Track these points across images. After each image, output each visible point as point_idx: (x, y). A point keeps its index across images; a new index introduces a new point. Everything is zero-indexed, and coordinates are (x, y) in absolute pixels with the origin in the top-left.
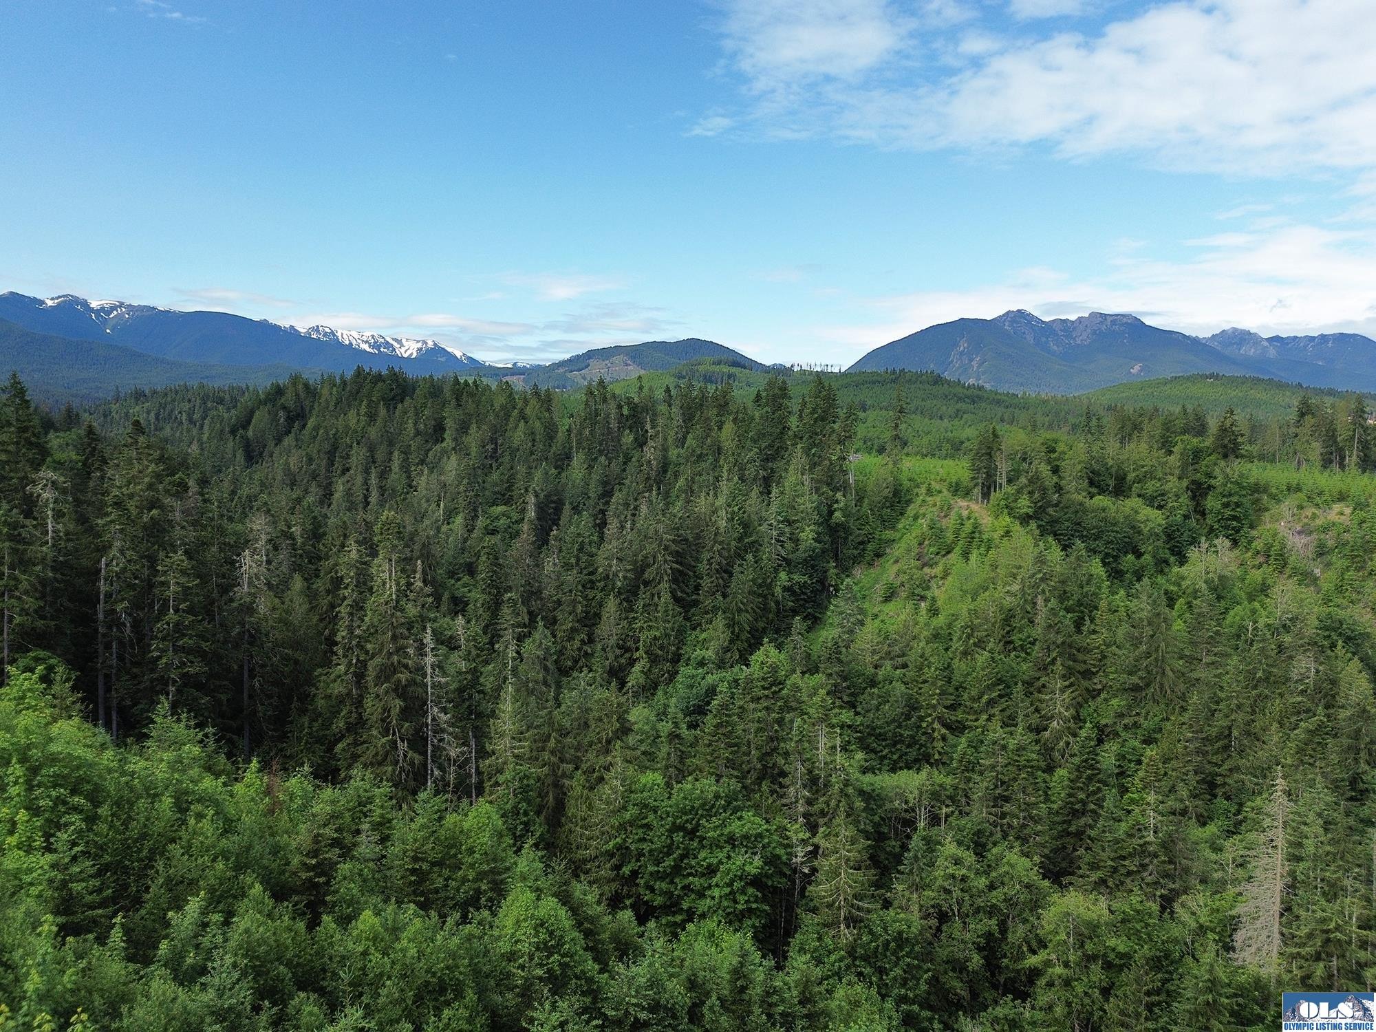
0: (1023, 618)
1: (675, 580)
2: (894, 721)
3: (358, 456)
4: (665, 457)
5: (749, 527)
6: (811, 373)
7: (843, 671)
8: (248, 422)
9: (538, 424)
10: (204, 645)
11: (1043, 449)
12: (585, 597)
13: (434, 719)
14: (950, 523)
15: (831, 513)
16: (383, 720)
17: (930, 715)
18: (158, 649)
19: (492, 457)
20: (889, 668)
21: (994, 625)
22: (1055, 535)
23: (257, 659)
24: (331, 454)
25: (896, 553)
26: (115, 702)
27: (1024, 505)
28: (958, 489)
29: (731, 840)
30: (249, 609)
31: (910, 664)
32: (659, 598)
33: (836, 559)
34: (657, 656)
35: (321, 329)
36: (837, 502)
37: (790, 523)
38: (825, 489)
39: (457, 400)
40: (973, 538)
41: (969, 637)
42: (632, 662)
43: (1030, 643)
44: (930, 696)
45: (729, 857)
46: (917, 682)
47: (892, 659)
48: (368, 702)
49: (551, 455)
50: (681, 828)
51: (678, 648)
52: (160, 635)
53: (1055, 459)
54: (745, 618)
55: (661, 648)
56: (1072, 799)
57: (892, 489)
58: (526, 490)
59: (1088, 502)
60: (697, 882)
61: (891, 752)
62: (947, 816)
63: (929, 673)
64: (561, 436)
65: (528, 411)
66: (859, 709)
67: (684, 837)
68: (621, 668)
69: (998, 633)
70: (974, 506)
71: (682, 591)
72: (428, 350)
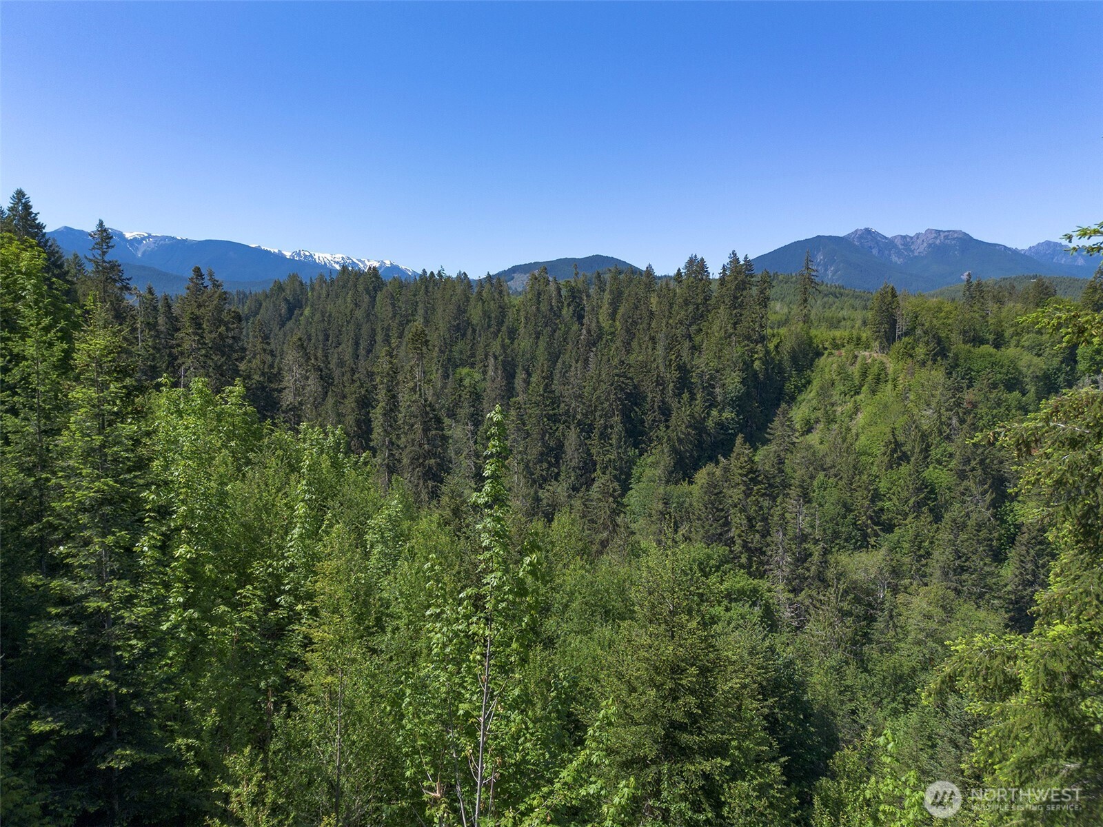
0: (938, 436)
1: (624, 414)
9: (492, 304)
14: (856, 369)
15: (752, 361)
20: (822, 477)
27: (921, 352)
28: (859, 343)
31: (842, 474)
35: (302, 252)
36: (757, 352)
38: (746, 342)
40: (880, 378)
41: (893, 452)
44: (863, 499)
46: (850, 488)
51: (630, 469)
58: (486, 355)
59: (976, 350)
68: (582, 486)
69: (918, 448)
70: (876, 355)
71: (631, 423)
72: (386, 269)
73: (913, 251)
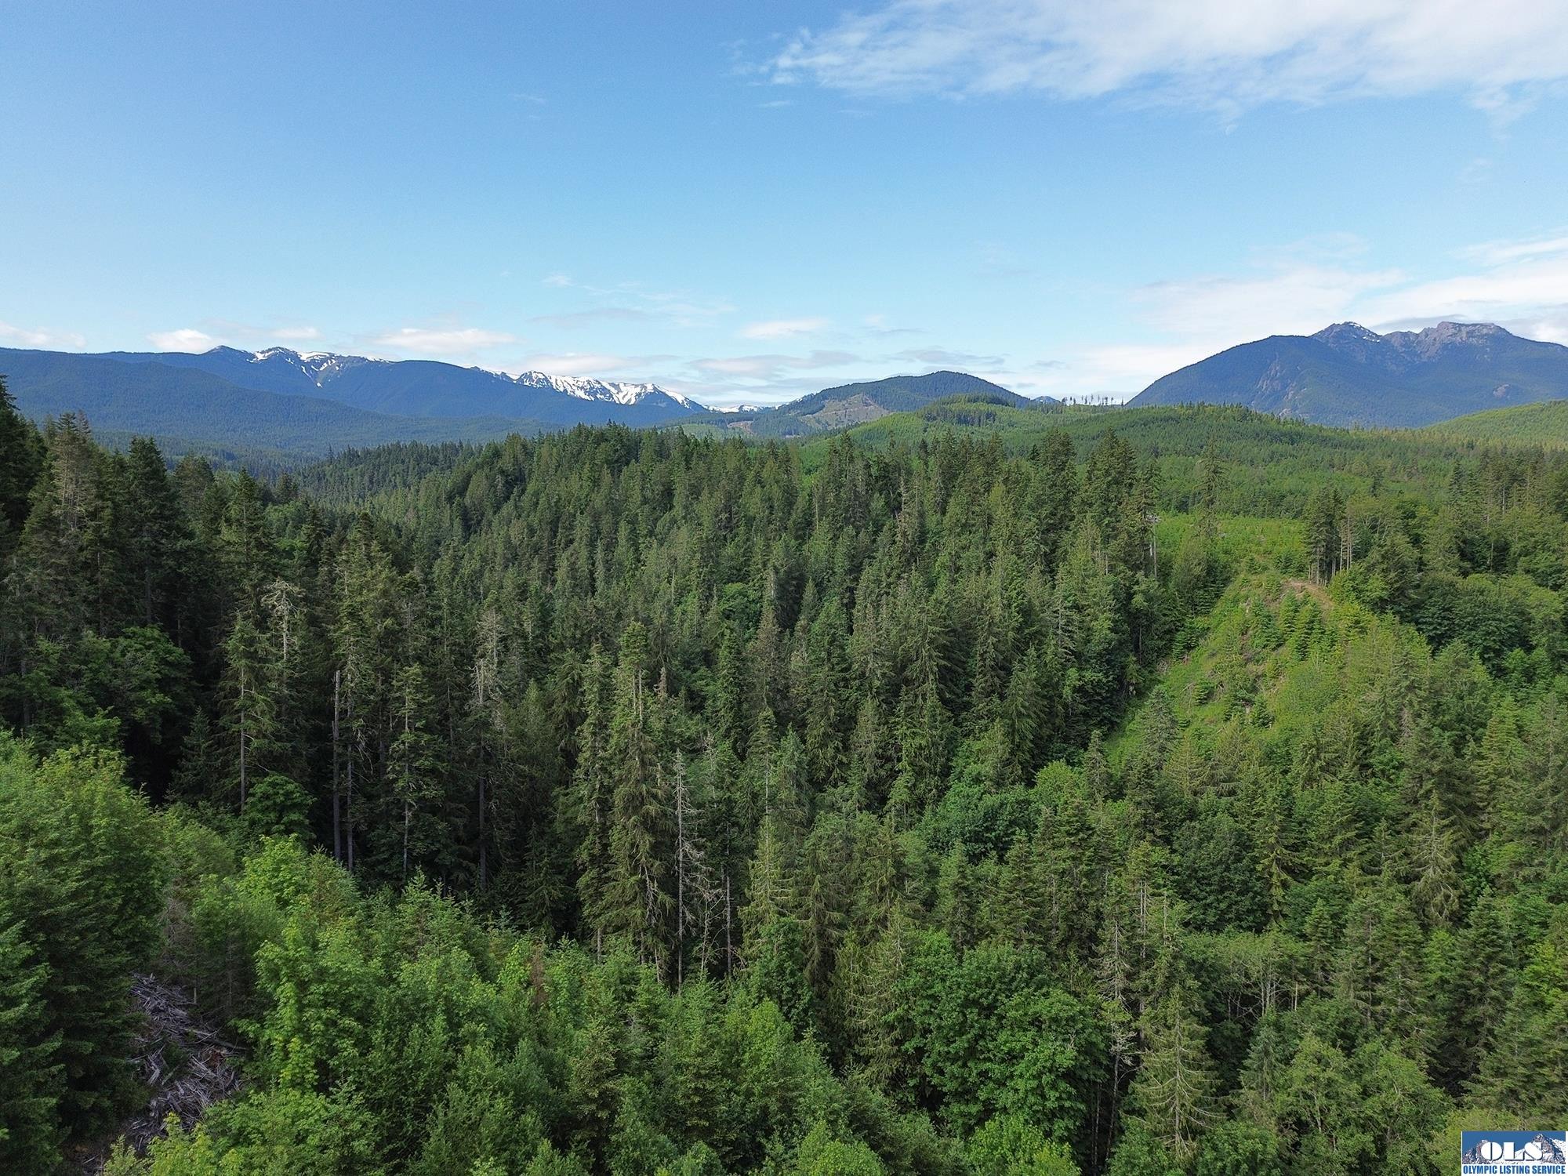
0: (1384, 736)
1: (942, 679)
2: (1220, 862)
3: (582, 528)
4: (922, 525)
5: (1029, 615)
6: (1087, 408)
7: (1154, 799)
8: (465, 489)
9: (775, 488)
10: (440, 766)
11: (1400, 513)
12: (838, 697)
13: (685, 856)
14: (1280, 608)
15: (1130, 596)
16: (631, 857)
17: (1267, 856)
18: (394, 771)
19: (726, 528)
20: (1212, 796)
21: (1346, 744)
22: (1417, 623)
23: (492, 780)
24: (554, 525)
25: (1212, 645)
26: (350, 827)
27: (1377, 586)
28: (1287, 565)
29: (1036, 1022)
30: (486, 725)
31: (1239, 792)
32: (924, 700)
33: (1137, 652)
34: (922, 768)
35: (534, 375)
36: (1137, 583)
37: (1078, 608)
38: (1122, 567)
39: (687, 462)
40: (1312, 629)
41: (1313, 760)
42: (894, 774)
43: (1394, 768)
44: (1266, 833)
45: (1035, 1044)
46: (1248, 813)
47: (1215, 784)
48: (615, 835)
49: (790, 523)
50: (975, 1003)
51: (948, 760)
52: (396, 755)
53: (1415, 526)
54: (1027, 725)
55: (928, 759)
56: (1466, 982)
57: (1204, 566)
58: (765, 565)
59: (1461, 583)
60: (996, 1070)
61: (1218, 900)
62: (1301, 998)
63: (1266, 804)
64: (801, 503)
65: (765, 474)
66: (1176, 846)
67: (979, 1014)
68: (881, 781)
69: (1351, 755)
70: (1311, 588)
71: (951, 692)
72: (647, 395)
73: (1419, 356)
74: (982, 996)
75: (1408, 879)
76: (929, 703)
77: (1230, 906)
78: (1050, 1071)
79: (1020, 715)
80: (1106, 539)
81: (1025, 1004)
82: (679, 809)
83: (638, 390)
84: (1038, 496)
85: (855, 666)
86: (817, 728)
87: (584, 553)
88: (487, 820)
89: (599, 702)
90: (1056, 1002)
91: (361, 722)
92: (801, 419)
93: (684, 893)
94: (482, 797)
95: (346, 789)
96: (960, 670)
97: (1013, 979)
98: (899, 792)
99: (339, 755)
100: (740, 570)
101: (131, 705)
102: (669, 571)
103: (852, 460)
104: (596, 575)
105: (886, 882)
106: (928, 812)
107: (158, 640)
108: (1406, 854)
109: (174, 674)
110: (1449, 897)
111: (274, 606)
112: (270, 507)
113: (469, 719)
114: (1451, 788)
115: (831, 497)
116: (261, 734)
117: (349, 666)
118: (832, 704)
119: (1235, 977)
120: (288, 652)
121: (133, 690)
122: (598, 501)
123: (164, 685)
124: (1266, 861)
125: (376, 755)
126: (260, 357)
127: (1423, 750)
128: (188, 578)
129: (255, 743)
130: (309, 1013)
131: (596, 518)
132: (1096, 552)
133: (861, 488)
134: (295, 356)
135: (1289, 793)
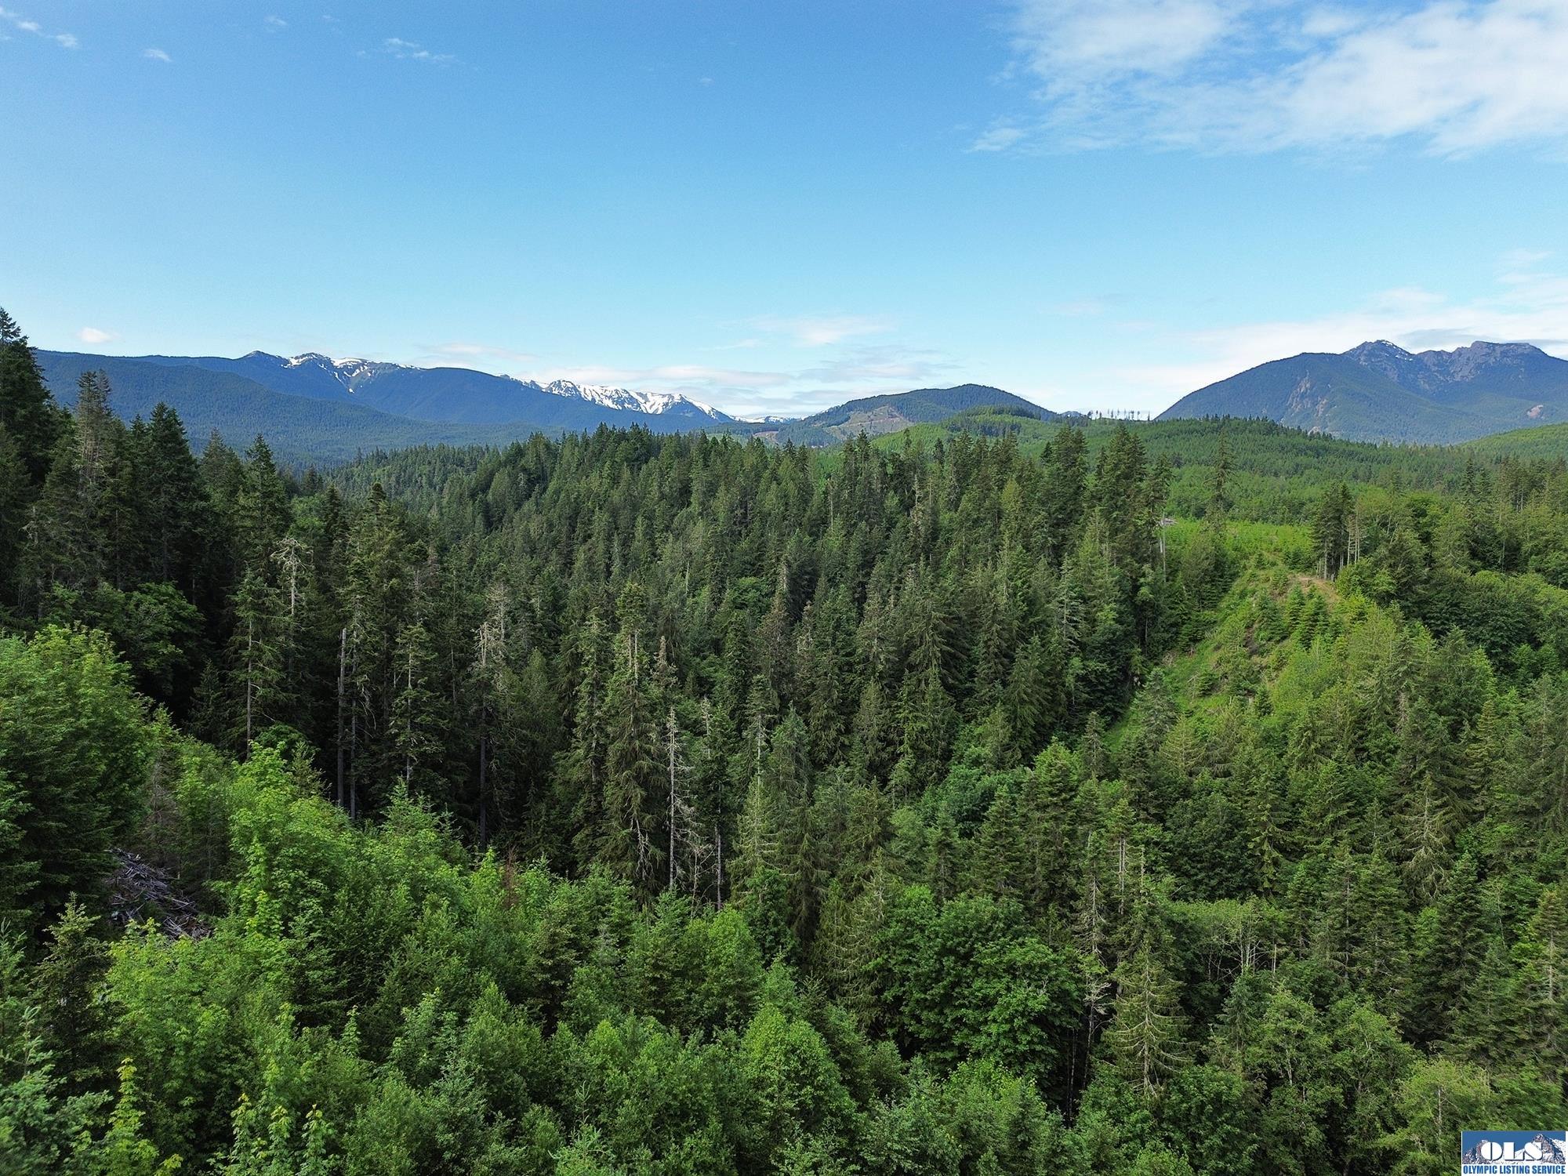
0: (1380, 720)
1: (945, 665)
2: (1212, 839)
3: (600, 521)
4: (935, 522)
5: (1034, 605)
6: (1112, 422)
7: (1149, 778)
8: (488, 486)
9: (791, 485)
10: (442, 723)
11: (1410, 512)
12: (842, 682)
13: (677, 812)
14: (1286, 602)
15: (1136, 588)
16: (623, 811)
17: (1259, 834)
18: (396, 726)
19: (741, 523)
20: (1207, 776)
21: (1342, 728)
22: (1424, 618)
23: (494, 740)
24: (573, 519)
25: (1218, 638)
26: (353, 780)
27: (1384, 580)
28: (1296, 561)
29: (1011, 969)
30: (487, 686)
31: (1233, 772)
32: (927, 684)
33: (1143, 644)
34: (924, 751)
35: (563, 384)
36: (1144, 575)
37: (1085, 600)
38: (1128, 560)
39: (705, 459)
40: (1317, 621)
41: (1309, 741)
42: (895, 757)
43: (1389, 751)
44: (1259, 811)
45: (1009, 989)
46: (1242, 793)
47: (1211, 765)
48: (609, 790)
49: (805, 520)
50: (951, 951)
51: (949, 744)
52: (398, 711)
53: (1426, 525)
54: (1028, 712)
55: (929, 743)
56: (1443, 946)
57: (1212, 560)
58: (778, 559)
59: (1469, 579)
60: (970, 1015)
61: (1208, 876)
62: (1280, 958)
63: (1258, 783)
64: (816, 499)
65: (781, 472)
66: (1168, 824)
67: (955, 962)
68: (883, 764)
69: (1348, 738)
70: (1318, 583)
71: (955, 678)
72: (674, 405)
73: (1452, 375)
74: (959, 944)
75: (1400, 859)
76: (931, 687)
77: (1220, 883)
78: (1023, 1015)
79: (1022, 702)
80: (1115, 532)
81: (1002, 951)
82: (672, 765)
83: (665, 400)
84: (1048, 491)
85: (860, 651)
86: (821, 709)
87: (601, 547)
88: (487, 780)
89: (597, 663)
90: (1031, 950)
91: (366, 677)
92: (826, 429)
93: (675, 847)
94: (483, 758)
95: (350, 743)
96: (965, 657)
97: (990, 929)
98: (899, 773)
99: (344, 710)
100: (753, 565)
101: (144, 655)
102: (684, 565)
103: (866, 457)
104: (612, 569)
105: (871, 839)
106: (927, 794)
107: (172, 597)
108: (1398, 834)
109: (187, 629)
110: (1440, 877)
111: (283, 563)
112: (295, 499)
113: (472, 681)
114: (1445, 770)
115: (846, 494)
116: (267, 684)
117: (355, 622)
118: (836, 687)
119: (1215, 938)
120: (295, 607)
121: (145, 641)
122: (616, 496)
123: (176, 638)
124: (1258, 839)
125: (380, 712)
126: (294, 362)
127: (1416, 732)
128: (203, 538)
129: (261, 691)
130: (277, 872)
131: (614, 514)
132: (1104, 545)
133: (877, 486)
134: (328, 362)
135: (1284, 775)
